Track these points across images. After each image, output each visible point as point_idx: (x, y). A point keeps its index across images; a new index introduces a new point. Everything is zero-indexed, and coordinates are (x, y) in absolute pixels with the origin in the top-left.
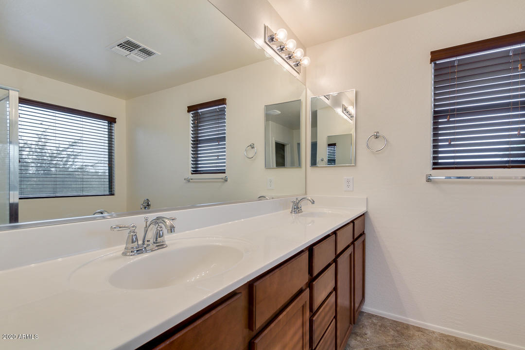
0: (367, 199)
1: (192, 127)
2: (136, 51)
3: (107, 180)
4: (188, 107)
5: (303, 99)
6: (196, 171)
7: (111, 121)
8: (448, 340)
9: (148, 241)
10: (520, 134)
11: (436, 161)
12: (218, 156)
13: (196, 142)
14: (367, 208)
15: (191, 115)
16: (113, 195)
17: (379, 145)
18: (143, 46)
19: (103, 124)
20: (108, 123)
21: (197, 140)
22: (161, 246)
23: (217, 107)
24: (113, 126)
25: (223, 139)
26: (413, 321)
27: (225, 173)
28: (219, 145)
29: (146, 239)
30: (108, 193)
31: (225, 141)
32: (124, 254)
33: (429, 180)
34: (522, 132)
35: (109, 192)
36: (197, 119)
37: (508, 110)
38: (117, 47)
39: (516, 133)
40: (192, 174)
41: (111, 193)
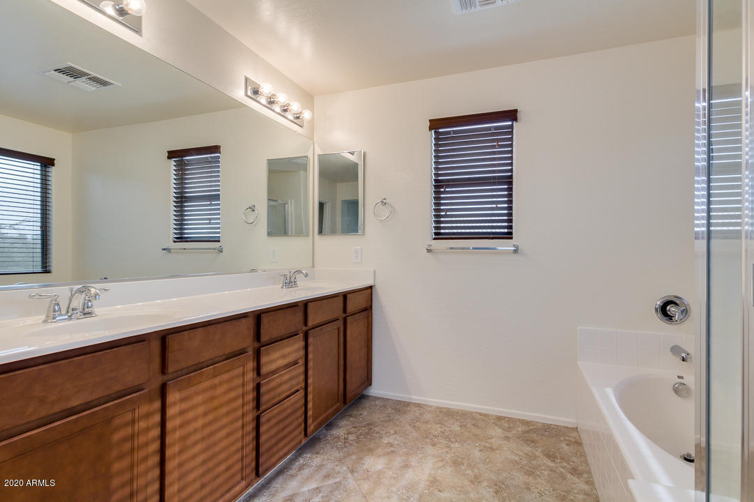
0: (375, 272)
1: (175, 179)
2: (84, 79)
3: (39, 250)
4: (168, 152)
5: (310, 155)
6: (181, 238)
7: (47, 163)
8: (441, 411)
9: (73, 310)
10: (497, 207)
11: (438, 231)
12: (210, 219)
13: (182, 200)
14: (374, 281)
15: (172, 162)
16: (49, 272)
17: (386, 212)
18: (94, 74)
19: (32, 166)
20: (41, 166)
21: (182, 197)
22: (87, 314)
23: (209, 156)
24: (50, 170)
25: (217, 197)
26: (415, 398)
27: (219, 241)
28: (210, 205)
29: (71, 307)
30: (39, 269)
31: (219, 199)
32: (45, 321)
33: (429, 251)
34: (499, 206)
35: (42, 267)
36: (181, 170)
37: (494, 184)
38: (53, 72)
39: (495, 206)
40: (175, 242)
41: (46, 269)
